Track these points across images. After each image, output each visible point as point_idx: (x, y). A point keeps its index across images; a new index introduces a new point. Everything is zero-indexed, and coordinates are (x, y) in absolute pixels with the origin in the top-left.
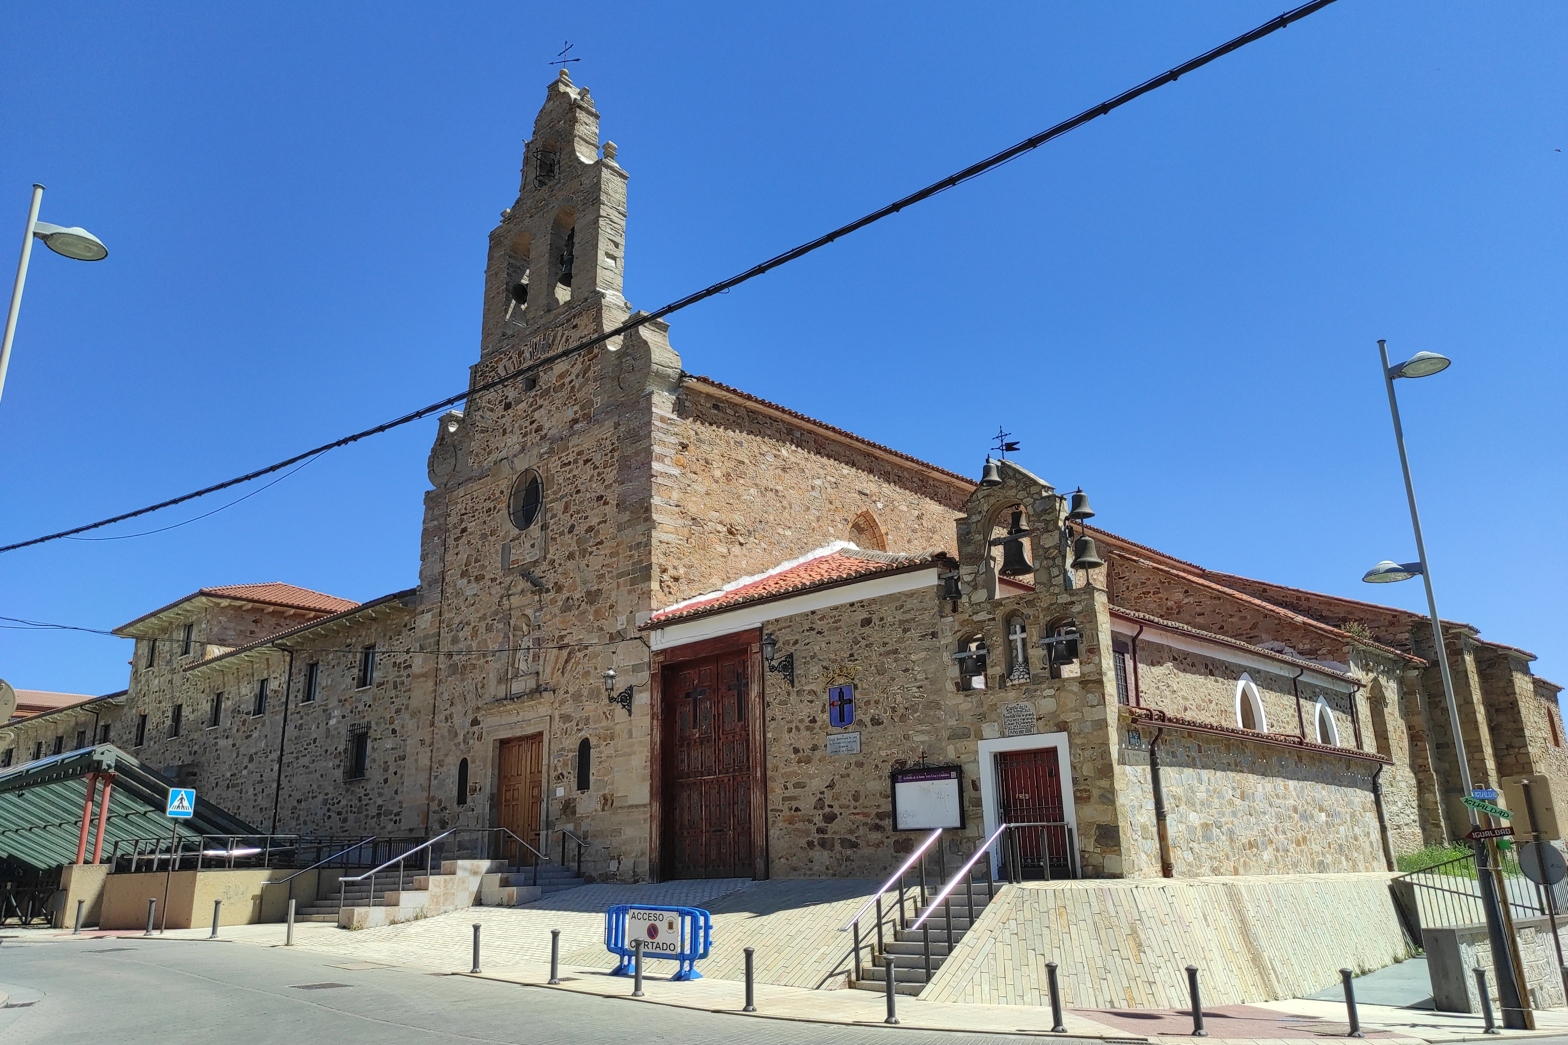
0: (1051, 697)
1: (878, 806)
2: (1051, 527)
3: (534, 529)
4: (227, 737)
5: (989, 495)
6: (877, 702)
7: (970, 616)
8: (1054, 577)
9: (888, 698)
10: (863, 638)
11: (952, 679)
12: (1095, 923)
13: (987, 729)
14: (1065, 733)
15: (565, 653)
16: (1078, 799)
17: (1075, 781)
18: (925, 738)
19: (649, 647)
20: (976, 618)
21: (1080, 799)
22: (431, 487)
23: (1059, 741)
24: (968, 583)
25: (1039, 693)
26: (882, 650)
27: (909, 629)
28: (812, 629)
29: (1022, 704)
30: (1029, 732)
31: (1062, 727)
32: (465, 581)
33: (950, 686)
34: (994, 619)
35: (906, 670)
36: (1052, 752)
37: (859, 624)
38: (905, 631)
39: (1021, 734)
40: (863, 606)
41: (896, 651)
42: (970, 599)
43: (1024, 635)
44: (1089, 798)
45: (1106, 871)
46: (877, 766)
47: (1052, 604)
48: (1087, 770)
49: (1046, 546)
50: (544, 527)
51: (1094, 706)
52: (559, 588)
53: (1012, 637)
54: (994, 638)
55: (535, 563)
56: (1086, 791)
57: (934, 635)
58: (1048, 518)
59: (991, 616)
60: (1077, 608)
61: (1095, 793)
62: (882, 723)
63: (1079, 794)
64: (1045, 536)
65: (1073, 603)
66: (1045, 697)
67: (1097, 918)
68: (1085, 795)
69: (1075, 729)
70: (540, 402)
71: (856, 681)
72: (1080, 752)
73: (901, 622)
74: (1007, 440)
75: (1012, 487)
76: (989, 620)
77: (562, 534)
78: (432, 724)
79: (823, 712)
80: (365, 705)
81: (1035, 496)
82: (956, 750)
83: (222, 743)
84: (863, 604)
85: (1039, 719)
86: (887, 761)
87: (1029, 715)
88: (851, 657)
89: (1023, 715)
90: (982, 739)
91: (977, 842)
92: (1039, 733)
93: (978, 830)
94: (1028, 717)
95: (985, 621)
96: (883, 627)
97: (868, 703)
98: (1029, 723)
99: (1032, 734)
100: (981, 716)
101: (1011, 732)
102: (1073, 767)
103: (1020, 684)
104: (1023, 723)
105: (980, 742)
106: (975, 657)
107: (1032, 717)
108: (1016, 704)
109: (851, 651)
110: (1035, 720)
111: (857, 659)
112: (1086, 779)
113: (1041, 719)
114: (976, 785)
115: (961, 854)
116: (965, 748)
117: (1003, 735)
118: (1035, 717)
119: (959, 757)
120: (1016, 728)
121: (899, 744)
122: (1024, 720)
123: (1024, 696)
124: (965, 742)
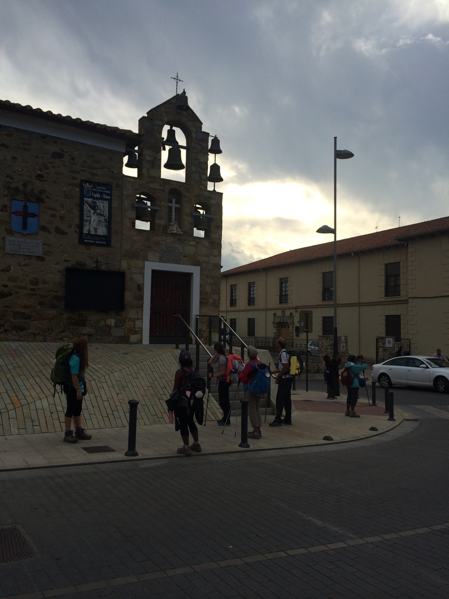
0: (193, 246)
10: (53, 166)
11: (130, 219)
13: (151, 255)
14: (199, 268)
16: (201, 303)
17: (201, 293)
21: (203, 303)
23: (195, 271)
24: (148, 161)
29: (176, 245)
30: (178, 262)
31: (196, 263)
34: (163, 190)
36: (188, 276)
37: (50, 155)
39: (173, 262)
44: (207, 303)
45: (212, 340)
48: (208, 289)
51: (215, 256)
53: (170, 205)
56: (206, 299)
58: (204, 145)
59: (161, 188)
61: (211, 301)
63: (203, 300)
68: (205, 301)
69: (204, 266)
76: (160, 190)
82: (128, 264)
84: (56, 140)
85: (185, 256)
86: (68, 261)
87: (179, 253)
88: (40, 177)
89: (175, 252)
90: (147, 260)
91: (136, 321)
92: (184, 264)
93: (138, 314)
94: (178, 254)
95: (157, 190)
96: (73, 164)
97: (53, 216)
98: (179, 257)
99: (180, 264)
100: (148, 246)
101: (167, 260)
102: (201, 286)
103: (177, 234)
104: (175, 257)
105: (146, 262)
106: (149, 209)
107: (180, 254)
108: (172, 245)
109: (39, 172)
110: (182, 257)
111: (46, 181)
112: (207, 293)
113: (186, 256)
114: (140, 288)
115: (124, 328)
116: (135, 264)
117: (161, 261)
118: (182, 255)
119: (129, 269)
120: (170, 258)
121: (81, 251)
122: (176, 255)
123: (177, 242)
124: (135, 260)
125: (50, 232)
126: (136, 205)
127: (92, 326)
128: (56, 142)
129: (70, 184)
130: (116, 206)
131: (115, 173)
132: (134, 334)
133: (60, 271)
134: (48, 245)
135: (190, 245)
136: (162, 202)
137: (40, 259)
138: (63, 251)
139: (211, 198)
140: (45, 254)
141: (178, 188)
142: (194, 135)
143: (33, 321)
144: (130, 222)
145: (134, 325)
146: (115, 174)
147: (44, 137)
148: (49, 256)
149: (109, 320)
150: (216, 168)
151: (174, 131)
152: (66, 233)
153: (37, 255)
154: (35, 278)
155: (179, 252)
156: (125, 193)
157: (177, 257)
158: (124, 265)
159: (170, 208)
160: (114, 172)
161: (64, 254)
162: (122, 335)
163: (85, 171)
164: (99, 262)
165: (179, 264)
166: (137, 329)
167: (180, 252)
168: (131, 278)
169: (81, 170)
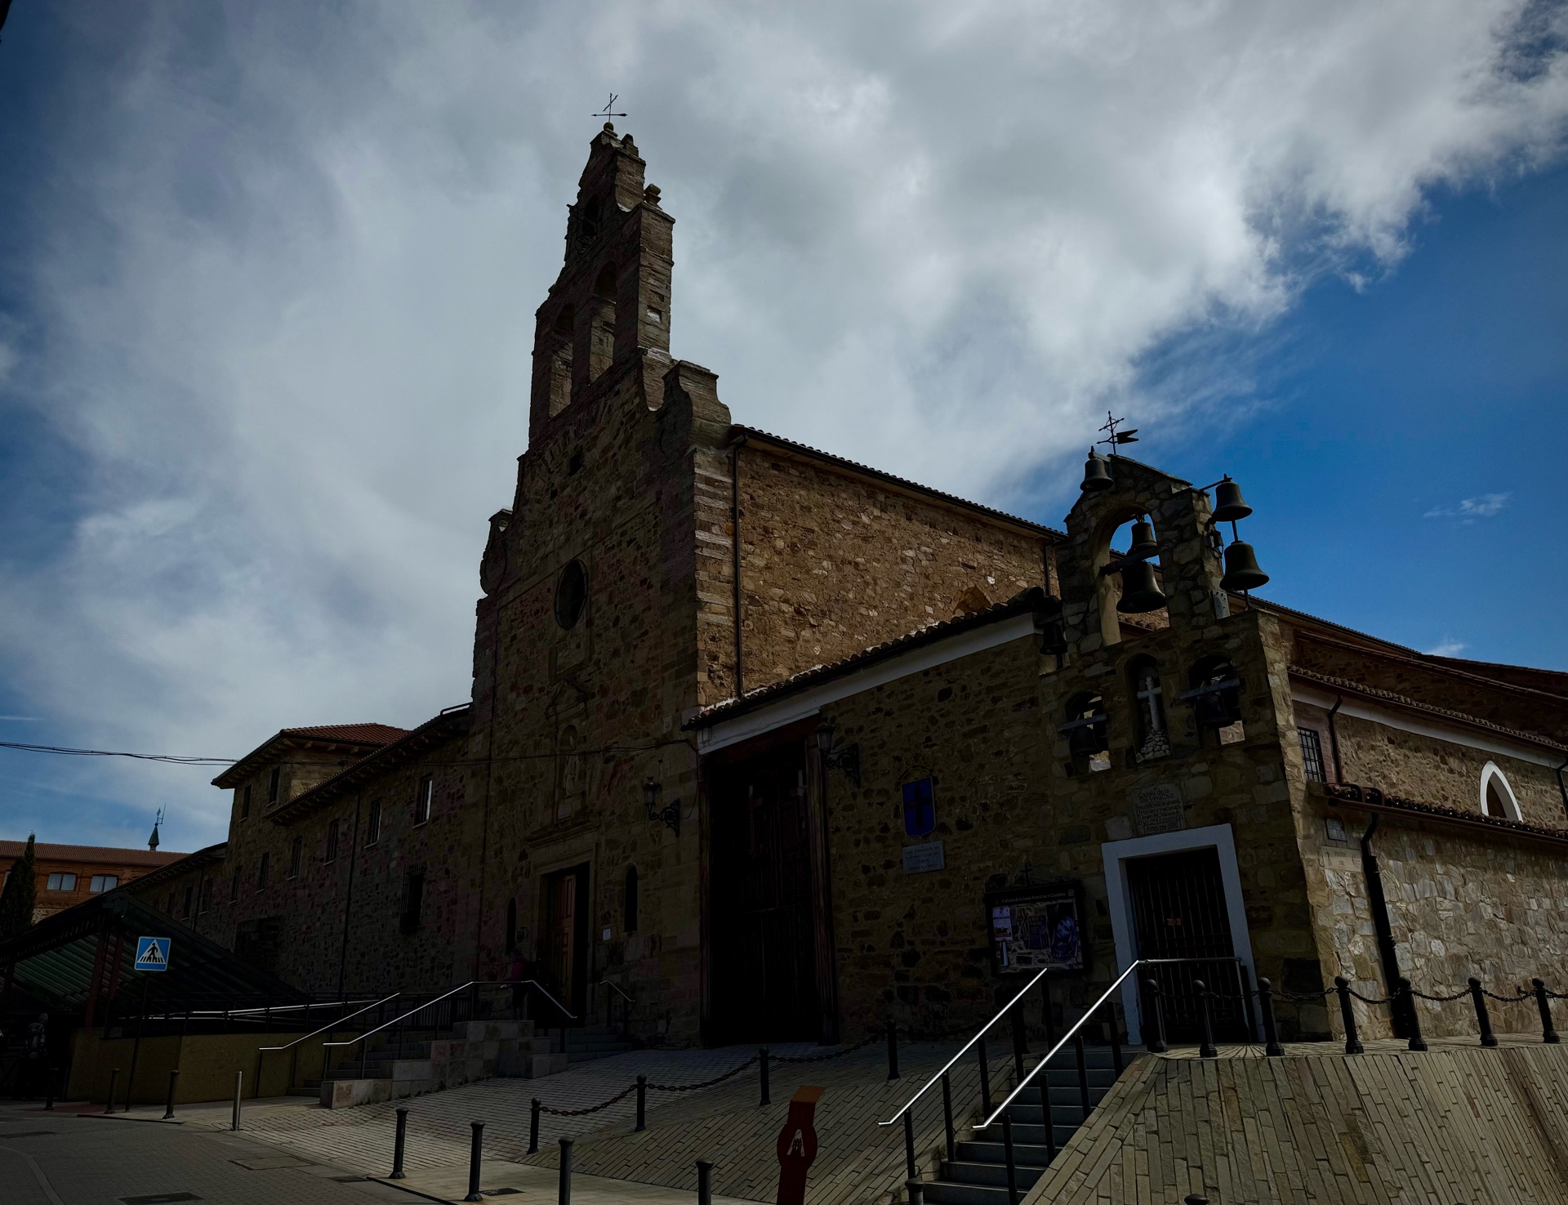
0: (1204, 775)
1: (973, 942)
2: (1187, 535)
3: (580, 625)
4: (304, 888)
5: (1097, 505)
6: (963, 799)
7: (1080, 671)
8: (1197, 603)
9: (976, 793)
10: (942, 716)
11: (1061, 760)
12: (1285, 1114)
13: (1112, 826)
14: (1227, 827)
15: (611, 765)
16: (1252, 923)
17: (1247, 895)
18: (1029, 843)
19: (697, 751)
20: (1089, 673)
21: (1254, 923)
22: (483, 595)
23: (1220, 837)
24: (1075, 627)
25: (1184, 770)
26: (967, 728)
27: (1000, 699)
28: (879, 710)
29: (1162, 787)
30: (1173, 827)
31: (1220, 817)
32: (514, 695)
33: (1058, 769)
34: (1113, 672)
35: (998, 754)
36: (1211, 853)
37: (936, 699)
38: (995, 700)
39: (1163, 830)
40: (940, 674)
41: (984, 729)
42: (1078, 647)
43: (1158, 690)
44: (1270, 919)
45: (1303, 1029)
46: (967, 886)
47: (1196, 642)
48: (1265, 879)
49: (1183, 562)
50: (589, 623)
51: (1268, 783)
52: (604, 691)
53: (1141, 695)
54: (1116, 699)
55: (581, 666)
56: (1264, 910)
57: (1033, 702)
58: (1182, 522)
60: (1233, 643)
61: (1279, 913)
62: (971, 826)
63: (1254, 915)
64: (1179, 549)
65: (1226, 637)
66: (1194, 775)
67: (1288, 1106)
68: (1263, 917)
69: (1241, 818)
70: (584, 483)
71: (936, 774)
72: (1253, 852)
73: (989, 689)
74: (1120, 428)
75: (1128, 490)
76: (1108, 673)
77: (606, 629)
78: (483, 861)
79: (896, 816)
80: (422, 843)
81: (1162, 496)
82: (1072, 860)
83: (300, 893)
84: (939, 670)
85: (1187, 807)
86: (979, 879)
87: (1173, 803)
88: (928, 741)
89: (1163, 804)
90: (1107, 841)
92: (1188, 828)
93: (1109, 972)
94: (1170, 805)
96: (966, 698)
97: (952, 801)
98: (1174, 814)
99: (1179, 830)
100: (1104, 808)
101: (1148, 829)
102: (1242, 875)
103: (1157, 760)
104: (1165, 815)
105: (1103, 846)
106: (1091, 726)
107: (1176, 805)
108: (1153, 788)
109: (927, 734)
110: (1181, 811)
112: (1265, 892)
114: (1102, 908)
116: (1085, 855)
117: (1137, 834)
118: (1181, 805)
119: (1076, 869)
120: (1155, 822)
122: (1165, 809)
123: (1163, 776)
124: (1083, 847)
125: (951, 832)
129: (966, 735)
138: (971, 862)
141: (1143, 651)
144: (1063, 767)
147: (927, 673)
150: (1240, 555)
154: (943, 922)
155: (1171, 800)
157: (1169, 814)
158: (1065, 863)
159: (1145, 701)
167: (1173, 800)
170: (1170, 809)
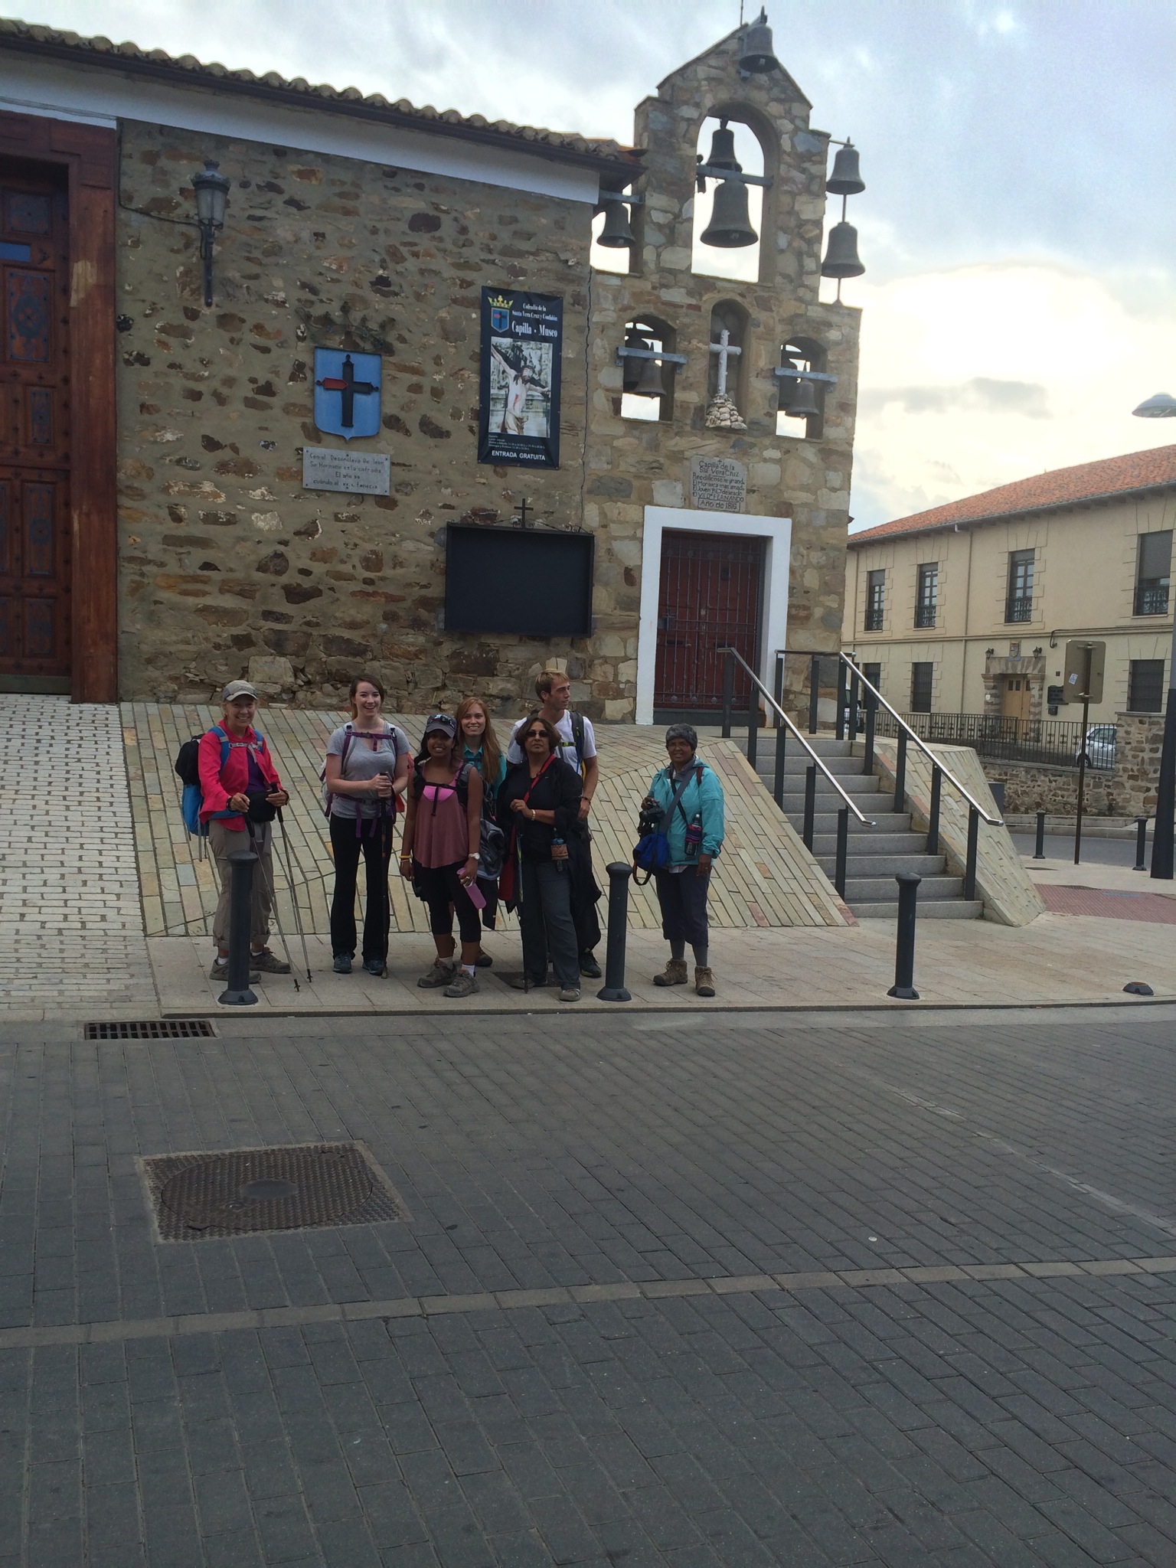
0: (775, 461)
7: (654, 288)
10: (414, 253)
11: (608, 390)
13: (660, 489)
14: (787, 523)
16: (791, 618)
17: (793, 590)
21: (797, 617)
23: (778, 530)
24: (660, 227)
25: (756, 450)
29: (728, 461)
30: (732, 507)
31: (783, 510)
33: (601, 401)
34: (698, 308)
36: (759, 545)
37: (407, 222)
39: (719, 508)
42: (659, 256)
44: (808, 618)
45: (818, 718)
48: (811, 580)
51: (834, 490)
53: (715, 347)
56: (806, 608)
58: (814, 169)
59: (693, 302)
61: (818, 612)
63: (794, 612)
64: (800, 197)
65: (826, 324)
68: (803, 613)
69: (802, 516)
72: (805, 552)
75: (760, 88)
76: (690, 306)
82: (603, 514)
84: (420, 181)
85: (751, 491)
86: (453, 508)
87: (737, 482)
88: (381, 283)
89: (726, 481)
90: (651, 503)
91: (621, 665)
92: (747, 512)
93: (625, 647)
94: (733, 484)
95: (682, 307)
96: (464, 245)
97: (416, 388)
98: (735, 494)
99: (737, 513)
100: (654, 465)
101: (703, 502)
102: (792, 572)
103: (730, 430)
104: (725, 492)
105: (647, 508)
106: (659, 363)
107: (740, 485)
108: (718, 459)
109: (381, 272)
110: (744, 492)
111: (396, 294)
112: (808, 592)
113: (754, 491)
114: (632, 577)
115: (591, 681)
116: (620, 513)
117: (687, 504)
118: (744, 486)
119: (604, 526)
120: (712, 497)
121: (483, 480)
122: (726, 487)
123: (732, 450)
124: (619, 504)
125: (407, 433)
126: (623, 352)
127: (510, 676)
128: (420, 187)
129: (455, 301)
130: (570, 356)
131: (570, 263)
132: (614, 699)
133: (432, 535)
134: (404, 465)
135: (765, 460)
136: (694, 342)
137: (386, 502)
138: (440, 482)
139: (829, 325)
140: (397, 491)
141: (739, 299)
142: (786, 143)
143: (372, 660)
144: (608, 400)
145: (616, 675)
146: (570, 266)
147: (392, 172)
148: (406, 494)
149: (553, 660)
150: (844, 236)
151: (731, 135)
152: (448, 434)
153: (378, 492)
154: (374, 552)
155: (735, 478)
156: (594, 320)
157: (730, 493)
158: (591, 517)
159: (715, 356)
160: (567, 261)
161: (443, 490)
162: (586, 699)
163: (493, 262)
164: (528, 509)
165: (734, 512)
166: (622, 686)
167: (737, 479)
168: (609, 551)
169: (483, 261)
170: (732, 487)
